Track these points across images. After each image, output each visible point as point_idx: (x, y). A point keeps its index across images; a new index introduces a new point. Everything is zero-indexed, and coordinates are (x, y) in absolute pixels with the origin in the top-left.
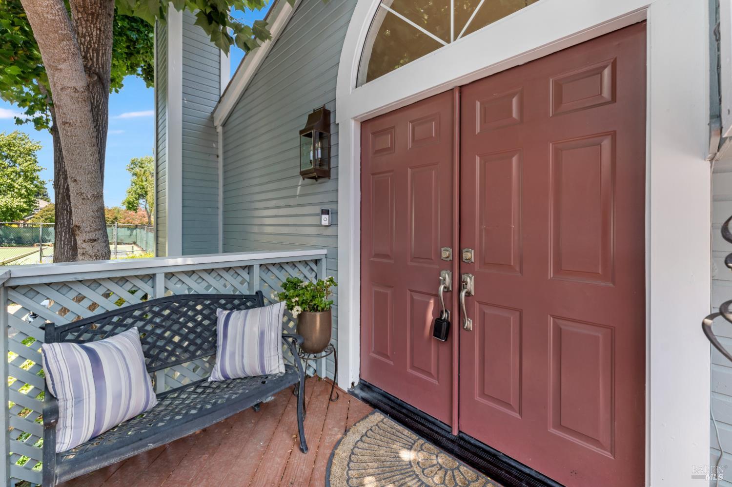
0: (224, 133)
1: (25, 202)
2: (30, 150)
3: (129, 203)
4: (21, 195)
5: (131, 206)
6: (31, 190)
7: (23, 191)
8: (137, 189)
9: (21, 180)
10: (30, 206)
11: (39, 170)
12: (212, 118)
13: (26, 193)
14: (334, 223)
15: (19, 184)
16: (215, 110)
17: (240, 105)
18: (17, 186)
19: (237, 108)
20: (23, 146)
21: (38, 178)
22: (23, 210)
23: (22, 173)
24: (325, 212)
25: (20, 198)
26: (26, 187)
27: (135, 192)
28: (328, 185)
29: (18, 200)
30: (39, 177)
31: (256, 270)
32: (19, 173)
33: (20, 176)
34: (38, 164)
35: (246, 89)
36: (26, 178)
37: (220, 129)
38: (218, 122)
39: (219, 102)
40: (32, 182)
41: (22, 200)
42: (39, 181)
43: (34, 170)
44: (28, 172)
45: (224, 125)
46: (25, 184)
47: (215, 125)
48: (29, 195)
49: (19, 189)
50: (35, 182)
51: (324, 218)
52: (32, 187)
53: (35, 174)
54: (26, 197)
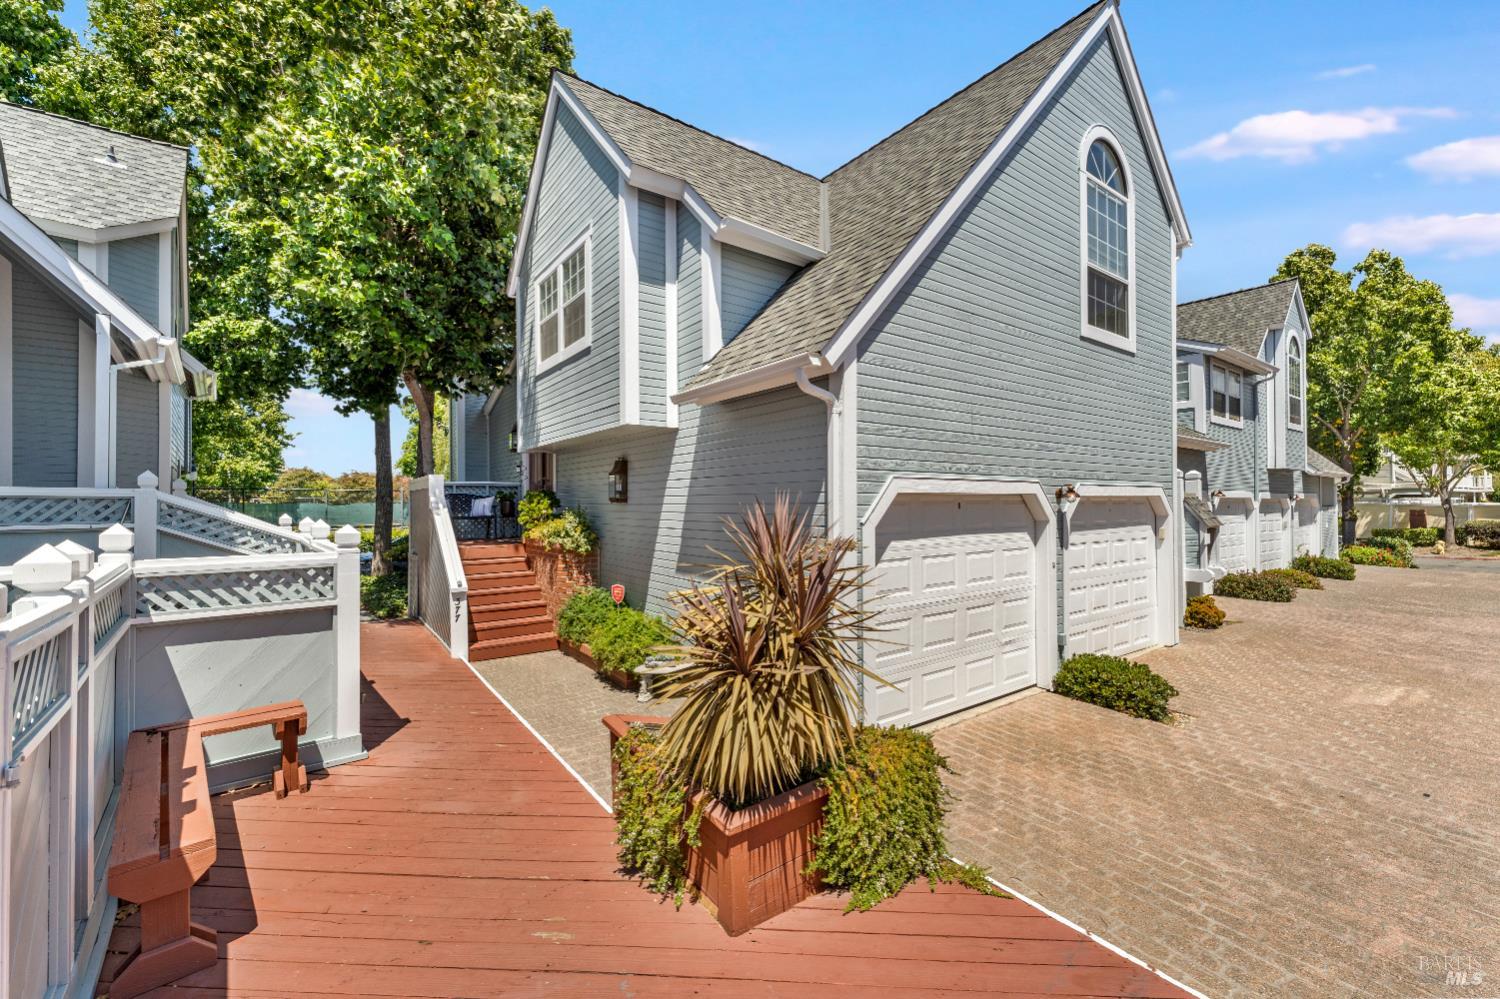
1: (268, 466)
4: (263, 457)
6: (275, 449)
7: (266, 451)
9: (262, 435)
10: (273, 471)
11: (285, 420)
12: (483, 411)
13: (268, 453)
14: (521, 472)
15: (261, 440)
21: (283, 431)
22: (266, 478)
23: (264, 425)
24: (518, 467)
25: (262, 460)
26: (268, 445)
29: (260, 462)
30: (285, 430)
36: (269, 431)
37: (487, 417)
40: (276, 438)
41: (265, 463)
42: (285, 434)
44: (271, 422)
45: (490, 414)
46: (268, 440)
47: (485, 414)
48: (273, 455)
49: (261, 448)
50: (280, 438)
51: (518, 470)
52: (276, 444)
53: (280, 425)
54: (270, 459)
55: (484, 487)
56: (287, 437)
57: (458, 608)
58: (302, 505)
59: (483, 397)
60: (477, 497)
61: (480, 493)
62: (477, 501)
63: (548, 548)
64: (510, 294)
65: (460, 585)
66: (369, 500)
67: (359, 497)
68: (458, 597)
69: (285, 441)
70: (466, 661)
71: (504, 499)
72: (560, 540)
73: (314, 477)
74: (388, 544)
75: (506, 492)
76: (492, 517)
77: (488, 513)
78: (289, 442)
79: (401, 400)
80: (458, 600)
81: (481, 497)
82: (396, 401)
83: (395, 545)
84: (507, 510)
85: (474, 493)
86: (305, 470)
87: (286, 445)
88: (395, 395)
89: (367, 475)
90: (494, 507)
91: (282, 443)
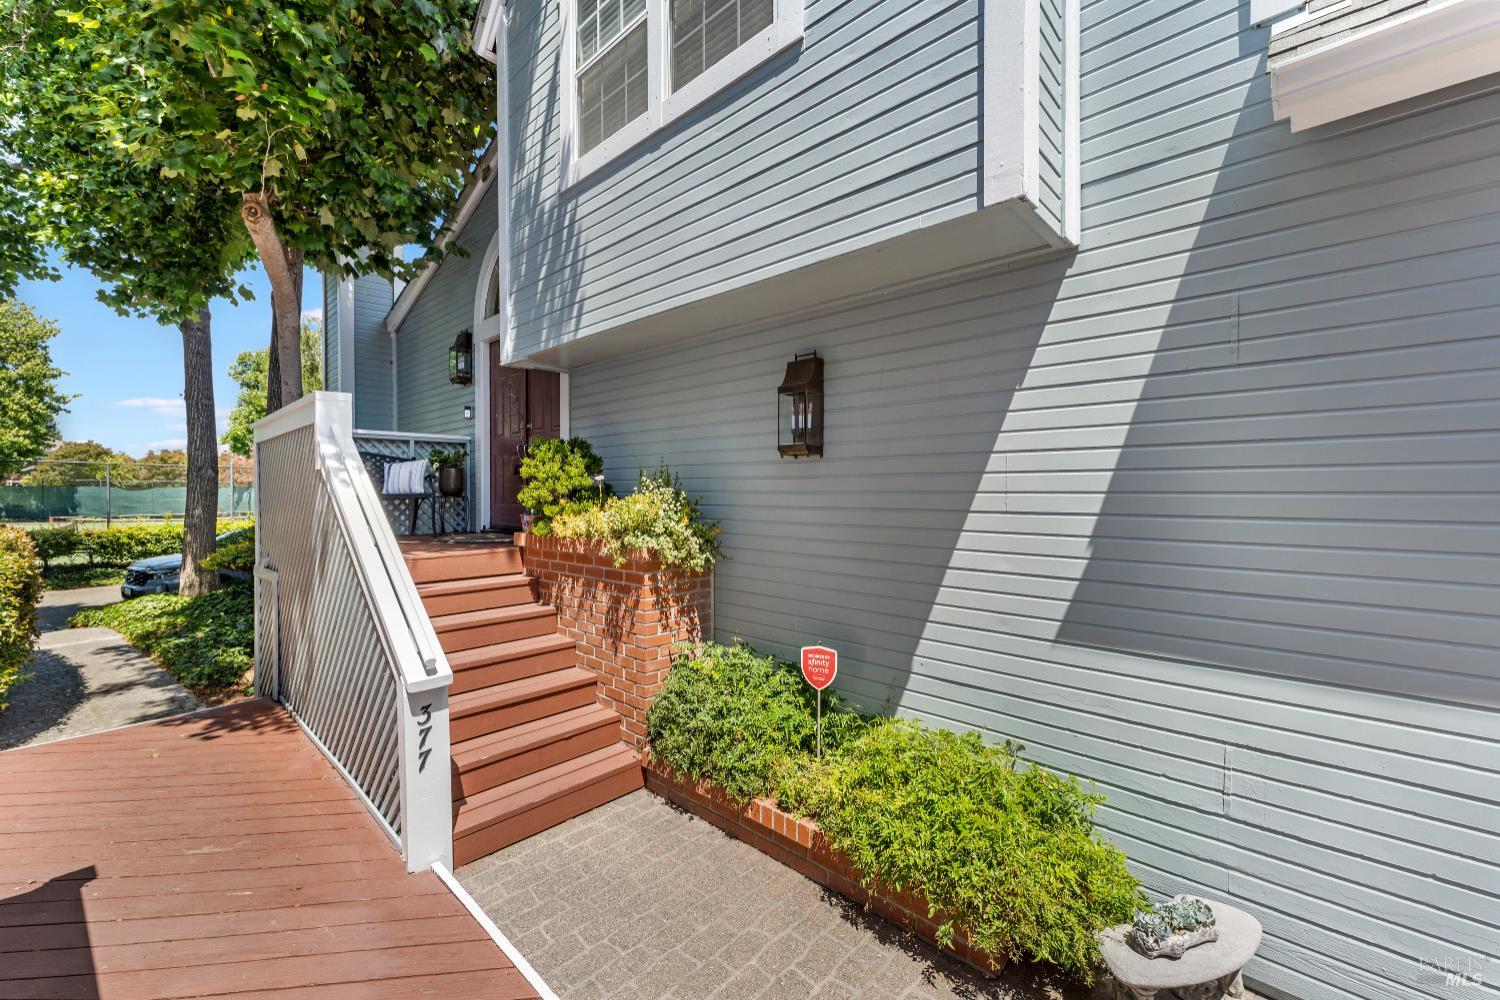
0: (398, 339)
1: (28, 437)
2: (36, 338)
3: (236, 439)
4: (20, 424)
5: (240, 445)
6: (38, 414)
7: (24, 416)
8: (250, 413)
9: (18, 395)
10: (37, 443)
11: (54, 377)
12: (385, 323)
13: (28, 420)
14: (472, 418)
15: (16, 401)
16: (387, 316)
17: (412, 314)
18: (11, 405)
19: (410, 316)
20: (23, 329)
21: (52, 391)
22: (24, 453)
23: (21, 382)
24: (467, 408)
25: (17, 428)
26: (28, 408)
27: (247, 417)
28: (468, 390)
29: (14, 431)
30: (55, 390)
31: (412, 444)
32: (15, 381)
33: (17, 388)
34: (52, 365)
35: (417, 301)
36: (29, 391)
37: (393, 335)
38: (391, 328)
39: (392, 308)
40: (41, 400)
41: (22, 432)
42: (54, 396)
43: (45, 376)
44: (33, 379)
45: (398, 331)
46: (28, 402)
47: (388, 330)
48: (36, 423)
49: (16, 411)
50: (47, 399)
51: (467, 413)
52: (40, 408)
53: (46, 383)
54: (30, 426)
55: (406, 442)
56: (58, 400)
57: (425, 733)
58: (80, 489)
59: (399, 285)
60: (393, 460)
61: (398, 453)
62: (396, 466)
63: (620, 560)
64: (482, 50)
65: (431, 671)
66: (182, 485)
67: (169, 478)
68: (424, 704)
69: (54, 403)
70: (444, 872)
71: (444, 463)
72: (653, 543)
73: (102, 453)
74: (211, 544)
75: (449, 452)
76: (424, 497)
77: (419, 488)
78: (62, 406)
79: (235, 290)
80: (426, 710)
81: (402, 460)
82: (224, 291)
83: (222, 544)
84: (452, 484)
85: (386, 452)
86: (90, 444)
87: (56, 410)
88: (223, 280)
89: (179, 452)
90: (428, 478)
91: (50, 407)
